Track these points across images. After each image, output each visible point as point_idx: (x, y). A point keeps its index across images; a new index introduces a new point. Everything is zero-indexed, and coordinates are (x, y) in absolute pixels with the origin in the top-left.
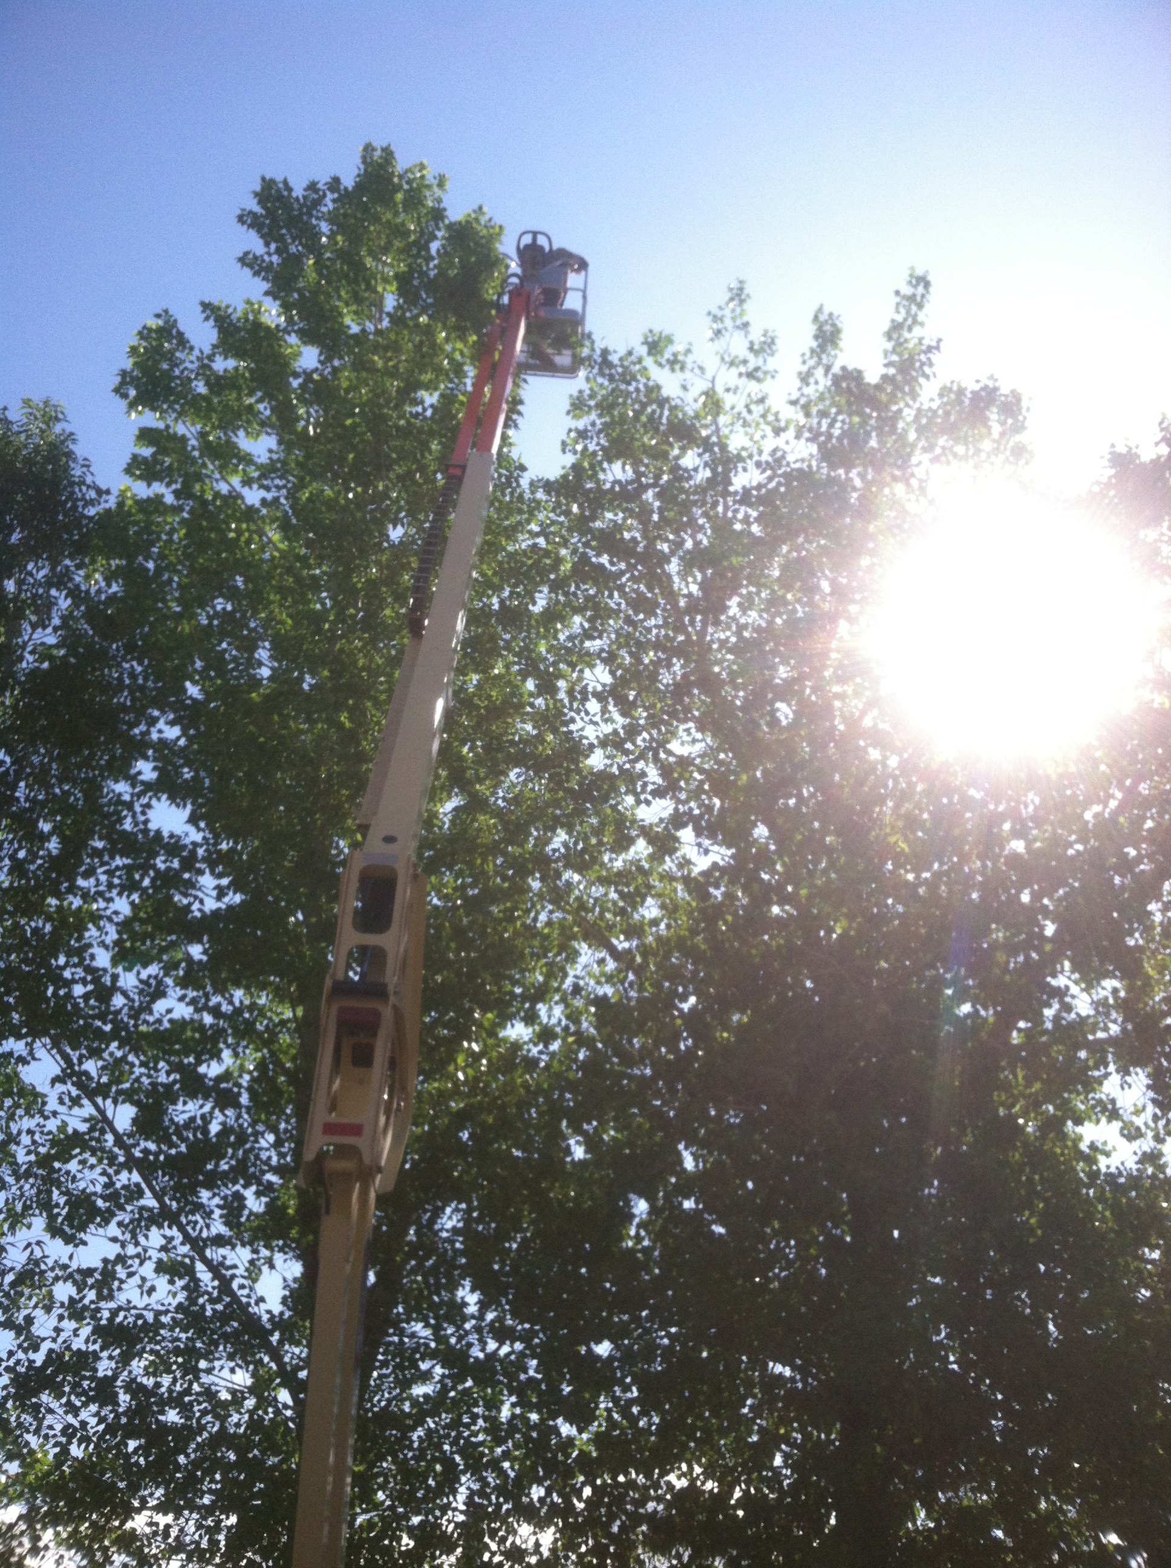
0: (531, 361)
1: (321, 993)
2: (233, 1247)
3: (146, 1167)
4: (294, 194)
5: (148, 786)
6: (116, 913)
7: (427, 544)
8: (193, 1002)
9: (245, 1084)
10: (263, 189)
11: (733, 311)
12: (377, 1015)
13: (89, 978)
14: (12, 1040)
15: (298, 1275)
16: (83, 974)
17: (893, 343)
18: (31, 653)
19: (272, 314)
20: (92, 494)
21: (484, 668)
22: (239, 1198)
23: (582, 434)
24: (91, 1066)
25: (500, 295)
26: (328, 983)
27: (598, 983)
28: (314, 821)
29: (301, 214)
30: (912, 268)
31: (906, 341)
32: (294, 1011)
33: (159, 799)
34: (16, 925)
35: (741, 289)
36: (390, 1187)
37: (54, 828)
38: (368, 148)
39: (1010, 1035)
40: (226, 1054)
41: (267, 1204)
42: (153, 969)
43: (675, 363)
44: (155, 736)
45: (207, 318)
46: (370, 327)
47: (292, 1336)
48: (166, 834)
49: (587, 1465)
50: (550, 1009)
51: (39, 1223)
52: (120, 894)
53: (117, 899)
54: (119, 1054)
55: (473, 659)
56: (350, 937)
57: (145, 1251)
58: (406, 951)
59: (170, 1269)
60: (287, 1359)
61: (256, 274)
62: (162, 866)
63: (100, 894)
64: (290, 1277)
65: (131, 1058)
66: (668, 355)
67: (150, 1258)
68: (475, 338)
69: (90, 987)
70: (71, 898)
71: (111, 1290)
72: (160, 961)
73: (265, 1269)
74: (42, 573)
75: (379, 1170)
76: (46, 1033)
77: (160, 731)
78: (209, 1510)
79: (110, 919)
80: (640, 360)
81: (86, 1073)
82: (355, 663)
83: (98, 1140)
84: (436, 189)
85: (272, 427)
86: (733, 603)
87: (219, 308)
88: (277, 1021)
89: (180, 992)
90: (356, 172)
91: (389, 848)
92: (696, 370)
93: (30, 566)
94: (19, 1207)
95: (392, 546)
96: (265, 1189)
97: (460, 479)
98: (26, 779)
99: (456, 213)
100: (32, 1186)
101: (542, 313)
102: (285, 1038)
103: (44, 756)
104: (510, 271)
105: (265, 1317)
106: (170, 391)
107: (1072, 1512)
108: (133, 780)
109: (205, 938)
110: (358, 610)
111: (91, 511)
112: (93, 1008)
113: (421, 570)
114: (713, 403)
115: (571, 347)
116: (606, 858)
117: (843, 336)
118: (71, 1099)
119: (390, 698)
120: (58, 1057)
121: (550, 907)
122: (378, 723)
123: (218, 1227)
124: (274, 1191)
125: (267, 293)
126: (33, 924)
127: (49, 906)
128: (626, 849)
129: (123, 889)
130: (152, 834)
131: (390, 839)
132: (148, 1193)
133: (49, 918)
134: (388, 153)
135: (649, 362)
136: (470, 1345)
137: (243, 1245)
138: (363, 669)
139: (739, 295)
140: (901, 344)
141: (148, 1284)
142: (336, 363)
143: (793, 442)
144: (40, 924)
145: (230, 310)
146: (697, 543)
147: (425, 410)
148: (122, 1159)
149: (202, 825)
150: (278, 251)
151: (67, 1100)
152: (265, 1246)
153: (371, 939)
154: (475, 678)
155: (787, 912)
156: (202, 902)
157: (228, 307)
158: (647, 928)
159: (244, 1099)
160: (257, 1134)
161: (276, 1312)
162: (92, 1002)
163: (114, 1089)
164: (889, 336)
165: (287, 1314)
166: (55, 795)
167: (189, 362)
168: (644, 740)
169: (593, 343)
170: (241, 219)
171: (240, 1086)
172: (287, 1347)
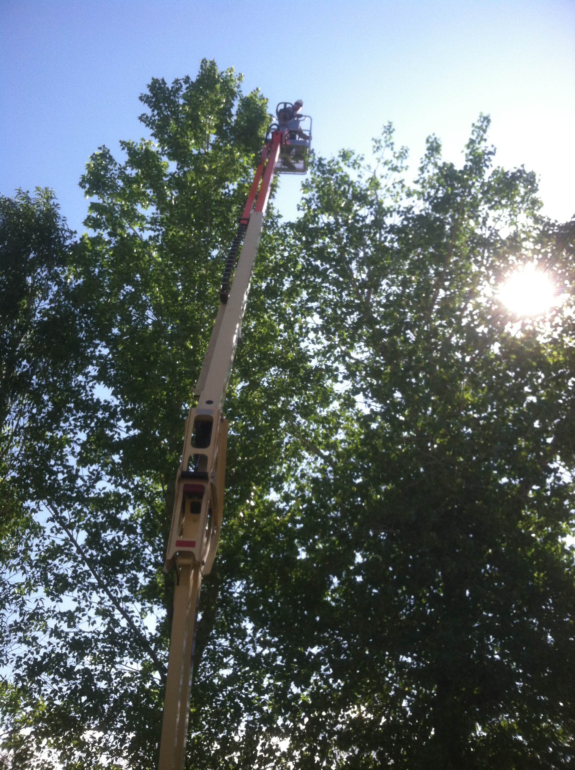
0: (283, 167)
1: (175, 477)
2: (133, 602)
3: (91, 562)
4: (167, 86)
5: (94, 378)
6: (79, 439)
7: (230, 258)
8: (115, 482)
9: (139, 522)
10: (152, 83)
11: (386, 137)
12: (203, 488)
13: (65, 471)
14: (29, 501)
15: (164, 616)
16: (62, 469)
17: (470, 150)
18: (39, 313)
19: (155, 146)
20: (68, 234)
21: (258, 318)
22: (136, 578)
23: (309, 201)
24: (66, 514)
25: (268, 134)
26: (179, 472)
27: (313, 472)
28: (173, 394)
29: (170, 95)
30: (481, 113)
31: (477, 149)
32: (163, 488)
33: (99, 384)
34: (31, 444)
35: (390, 126)
36: (209, 572)
37: (50, 398)
38: (204, 61)
39: (528, 492)
40: (130, 508)
41: (150, 582)
42: (95, 467)
43: (355, 164)
44: (97, 353)
45: (123, 149)
46: (202, 151)
47: (161, 646)
48: (102, 400)
49: (307, 708)
50: (290, 485)
51: (41, 589)
52: (80, 430)
53: (79, 432)
54: (79, 508)
55: (252, 314)
56: (190, 450)
57: (91, 603)
58: (217, 458)
59: (103, 613)
60: (159, 657)
61: (147, 125)
62: (100, 416)
63: (72, 430)
64: (160, 617)
65: (85, 510)
66: (352, 160)
67: (93, 607)
68: (254, 155)
69: (66, 475)
70: (57, 432)
71: (75, 623)
72: (99, 463)
73: (149, 612)
74: (45, 273)
75: (203, 563)
76: (45, 498)
77: (100, 351)
78: (120, 731)
79: (76, 442)
80: (338, 163)
81: (64, 518)
82: (193, 317)
83: (69, 550)
84: (238, 82)
85: (154, 202)
86: (384, 282)
87: (129, 144)
88: (155, 492)
89: (108, 477)
90: (198, 74)
91: (209, 407)
92: (367, 168)
93: (39, 270)
94: (32, 582)
95: (213, 259)
96: (149, 574)
97: (247, 225)
98: (36, 374)
99: (246, 93)
100: (38, 572)
101: (288, 143)
102: (158, 501)
103: (45, 363)
104: (273, 122)
105: (148, 636)
106: (104, 184)
107: (558, 727)
108: (86, 375)
109: (121, 452)
110: (195, 290)
111: (68, 243)
112: (67, 486)
113: (227, 270)
114: (374, 184)
115: (302, 158)
116: (318, 411)
117: (442, 148)
118: (57, 529)
119: (211, 333)
120: (51, 509)
121: (290, 435)
122: (205, 346)
123: (126, 592)
124: (153, 575)
125: (152, 135)
126: (39, 445)
127: (47, 436)
128: (328, 405)
129: (82, 428)
130: (95, 401)
131: (209, 402)
132: (93, 576)
133: (46, 442)
134: (213, 64)
135: (342, 164)
136: (248, 650)
137: (138, 601)
138: (198, 319)
139: (389, 130)
140: (474, 151)
141: (92, 620)
142: (186, 169)
143: (416, 201)
144: (43, 445)
145: (134, 145)
146: (366, 253)
147: (229, 191)
148: (80, 559)
149: (119, 396)
150: (158, 114)
151: (54, 530)
152: (148, 602)
153: (200, 451)
154: (253, 323)
155: (411, 435)
156: (119, 434)
157: (133, 143)
158: (338, 444)
159: (139, 530)
160: (144, 547)
161: (153, 634)
162: (67, 483)
163: (77, 524)
164: (468, 147)
165: (159, 635)
166: (50, 382)
167: (114, 171)
168: (338, 352)
169: (314, 155)
170: (141, 98)
171: (137, 523)
172: (159, 651)
